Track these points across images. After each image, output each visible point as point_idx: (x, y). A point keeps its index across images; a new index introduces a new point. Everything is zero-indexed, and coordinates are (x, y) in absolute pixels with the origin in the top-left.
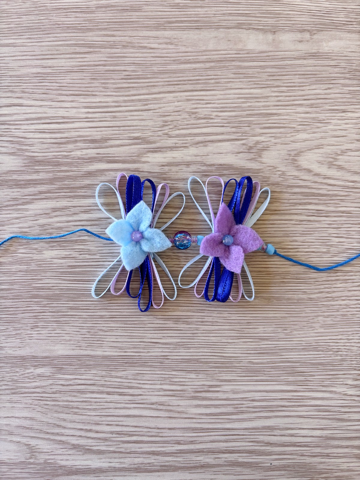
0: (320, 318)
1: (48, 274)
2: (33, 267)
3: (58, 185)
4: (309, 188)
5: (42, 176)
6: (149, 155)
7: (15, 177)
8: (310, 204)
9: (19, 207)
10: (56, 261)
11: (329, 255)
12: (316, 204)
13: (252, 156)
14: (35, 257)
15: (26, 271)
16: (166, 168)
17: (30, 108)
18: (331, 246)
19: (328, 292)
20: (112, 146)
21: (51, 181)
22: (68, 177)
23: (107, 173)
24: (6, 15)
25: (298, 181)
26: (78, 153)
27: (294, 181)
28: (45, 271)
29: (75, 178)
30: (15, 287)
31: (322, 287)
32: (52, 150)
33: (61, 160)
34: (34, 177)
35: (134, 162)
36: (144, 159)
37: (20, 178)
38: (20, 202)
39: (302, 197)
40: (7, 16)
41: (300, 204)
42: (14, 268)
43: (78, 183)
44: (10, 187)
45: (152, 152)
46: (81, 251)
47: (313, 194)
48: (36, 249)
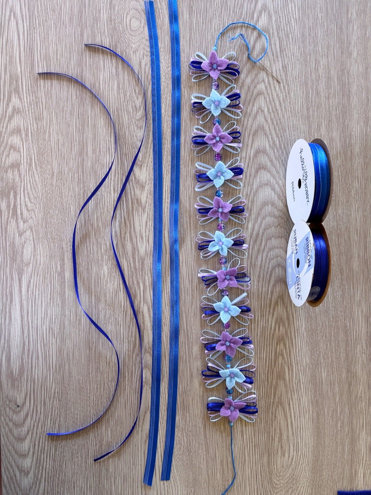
0: (82, 378)
1: (97, 268)
2: (100, 262)
3: (134, 270)
4: (135, 373)
5: (137, 264)
6: (147, 307)
7: (137, 253)
8: (128, 374)
9: (124, 255)
10: (103, 271)
11: (107, 381)
12: (128, 376)
13: (147, 349)
14: (104, 263)
15: (98, 260)
16: (142, 314)
18: (111, 382)
19: (92, 381)
20: (150, 291)
21: (135, 268)
22: (137, 275)
23: (139, 290)
25: (137, 369)
26: (147, 278)
27: (137, 367)
28: (98, 267)
29: (136, 277)
30: (92, 255)
31: (95, 379)
32: (148, 267)
33: (144, 271)
34: (137, 261)
35: (144, 301)
36: (145, 305)
37: (136, 255)
38: (126, 256)
39: (131, 370)
41: (128, 369)
42: (100, 255)
43: (134, 278)
44: (132, 251)
45: (148, 308)
46: (107, 281)
47: (132, 375)
48: (107, 263)
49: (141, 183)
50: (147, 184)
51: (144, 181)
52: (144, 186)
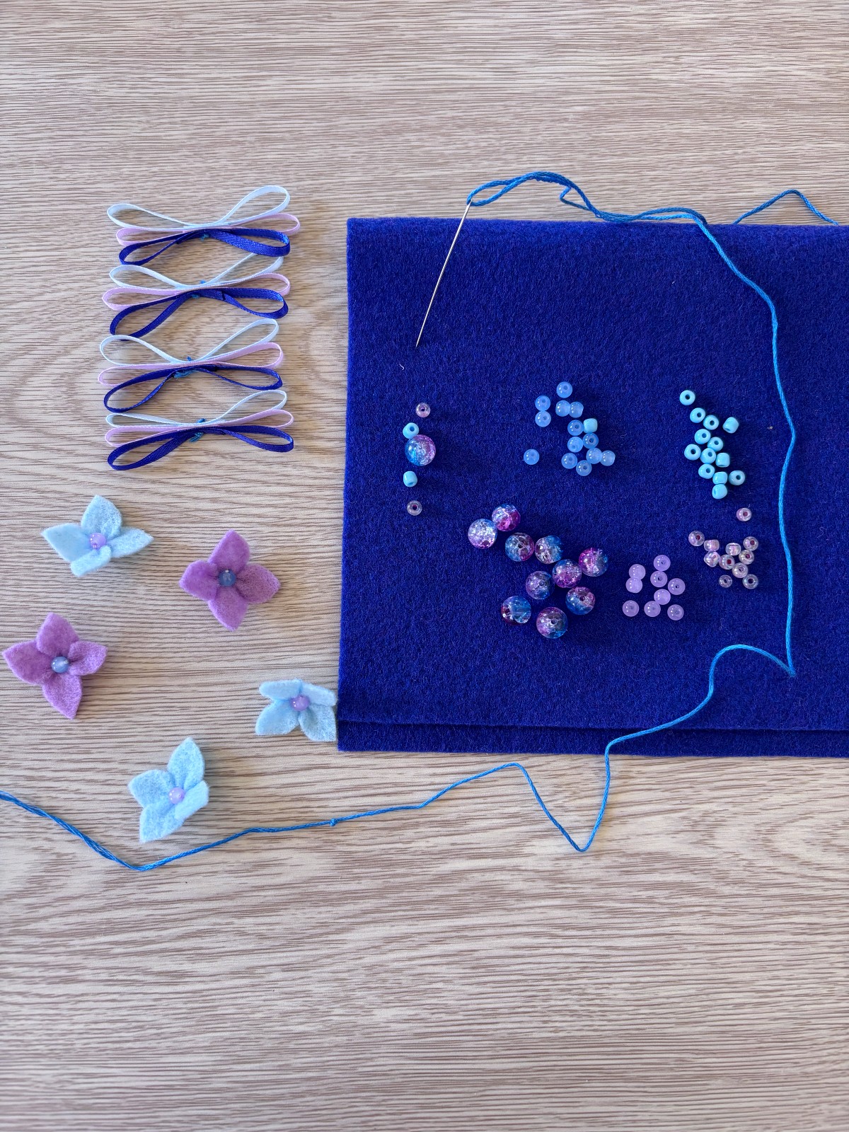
0: (824, 1106)
1: (383, 1049)
2: (357, 1038)
3: (392, 898)
4: (794, 887)
5: (365, 884)
6: (535, 842)
7: (321, 887)
8: (797, 913)
9: (332, 937)
10: (394, 1026)
11: (832, 999)
12: (807, 913)
13: (698, 836)
14: (361, 1020)
15: (347, 1046)
16: (563, 863)
17: (342, 770)
18: (836, 983)
19: (834, 1062)
20: (474, 831)
21: (380, 893)
22: (408, 886)
23: (469, 876)
24: (294, 614)
25: (776, 876)
26: (422, 844)
27: (768, 876)
28: (377, 1044)
29: (418, 886)
30: (330, 1073)
31: (825, 1053)
32: (379, 840)
33: (394, 857)
34: (353, 886)
35: (511, 855)
36: (526, 850)
37: (331, 889)
38: (332, 929)
39: (782, 903)
40: (297, 617)
41: (781, 915)
42: (328, 1040)
43: (423, 895)
44: (316, 905)
45: (540, 837)
46: (434, 1008)
47: (801, 898)
48: (361, 1007)
49: (42, 868)
50: (47, 845)
51: (34, 857)
52: (54, 857)
